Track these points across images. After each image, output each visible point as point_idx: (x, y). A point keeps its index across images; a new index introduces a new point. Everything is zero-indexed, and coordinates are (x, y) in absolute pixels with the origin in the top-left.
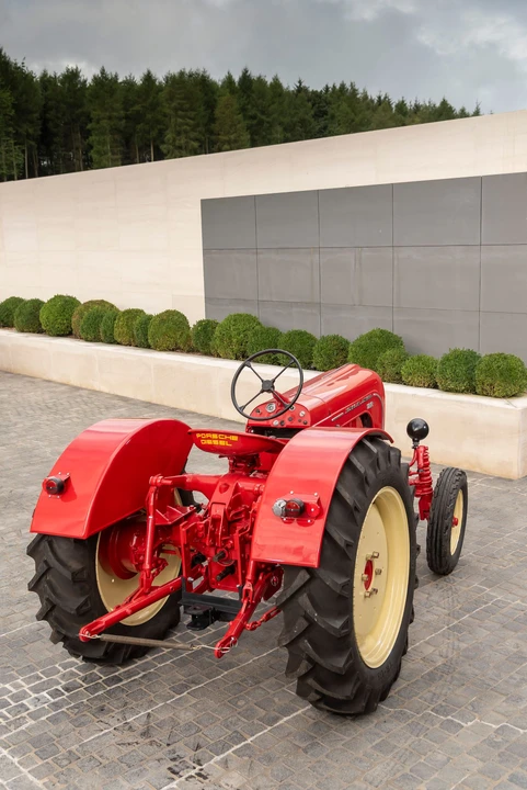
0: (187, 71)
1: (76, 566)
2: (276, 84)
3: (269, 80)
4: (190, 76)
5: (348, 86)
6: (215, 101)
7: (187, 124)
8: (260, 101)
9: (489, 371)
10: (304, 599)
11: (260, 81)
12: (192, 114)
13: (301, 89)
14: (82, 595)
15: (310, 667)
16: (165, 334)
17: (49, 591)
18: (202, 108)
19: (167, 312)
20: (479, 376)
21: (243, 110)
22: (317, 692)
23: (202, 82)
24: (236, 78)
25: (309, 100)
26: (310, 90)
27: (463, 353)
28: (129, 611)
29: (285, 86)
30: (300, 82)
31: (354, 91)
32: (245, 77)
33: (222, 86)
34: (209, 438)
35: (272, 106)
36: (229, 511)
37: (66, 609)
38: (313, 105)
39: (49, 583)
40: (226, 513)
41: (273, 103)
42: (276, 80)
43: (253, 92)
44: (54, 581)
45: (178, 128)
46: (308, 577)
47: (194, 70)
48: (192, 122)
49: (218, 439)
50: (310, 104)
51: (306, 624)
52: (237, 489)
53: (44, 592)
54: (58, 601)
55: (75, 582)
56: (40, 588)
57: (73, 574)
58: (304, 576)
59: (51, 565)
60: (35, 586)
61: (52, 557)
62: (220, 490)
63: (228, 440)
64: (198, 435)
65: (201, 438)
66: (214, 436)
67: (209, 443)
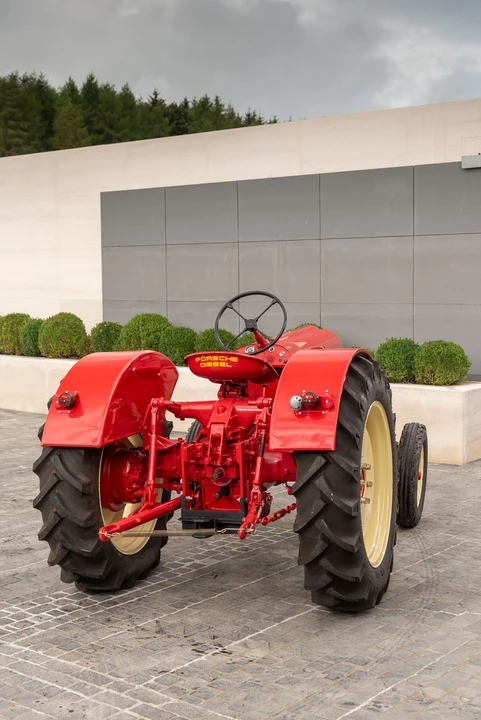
0: (21, 75)
1: (85, 479)
2: (127, 96)
3: (118, 90)
4: (25, 81)
5: (212, 100)
6: (54, 110)
7: (19, 136)
8: (108, 113)
9: (430, 358)
10: (320, 482)
11: (107, 89)
12: (25, 125)
13: (156, 102)
14: (89, 509)
15: (326, 546)
16: (59, 339)
17: (58, 502)
18: (38, 119)
19: (61, 314)
20: (419, 363)
21: (88, 122)
22: (330, 574)
23: (39, 89)
24: (80, 85)
25: (165, 115)
26: (168, 103)
27: (401, 342)
28: (138, 520)
29: (137, 97)
30: (156, 94)
31: (219, 107)
32: (91, 85)
33: (63, 94)
34: (209, 361)
35: (122, 120)
36: (229, 430)
37: (75, 521)
38: (171, 121)
39: (58, 495)
40: (225, 431)
41: (124, 116)
42: (126, 89)
43: (99, 102)
44: (62, 493)
45: (8, 141)
46: (324, 461)
47: (28, 75)
48: (25, 134)
50: (167, 120)
51: (322, 504)
52: (234, 412)
53: (53, 505)
54: (67, 512)
55: (84, 494)
56: (47, 503)
57: (83, 485)
58: (320, 461)
59: (61, 478)
60: (39, 504)
61: (63, 469)
62: (218, 412)
63: (228, 361)
64: (197, 359)
65: (200, 362)
66: (215, 358)
67: (209, 365)
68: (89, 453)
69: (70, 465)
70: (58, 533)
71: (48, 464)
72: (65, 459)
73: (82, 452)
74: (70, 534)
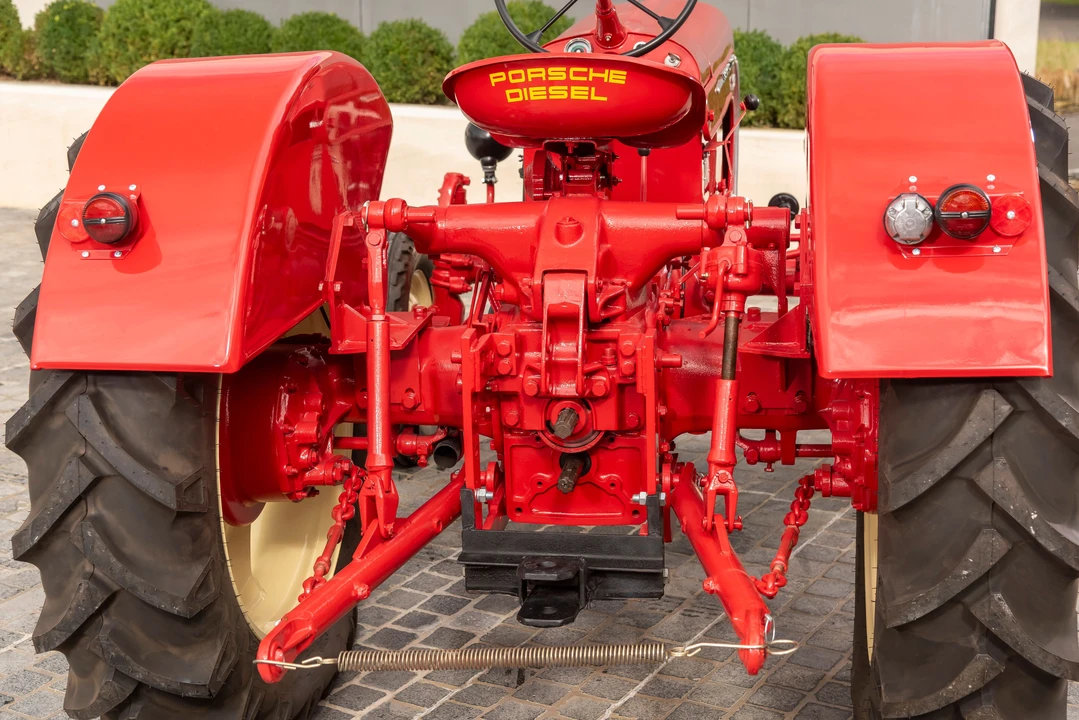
1: (179, 467)
14: (196, 556)
17: (100, 548)
34: (537, 82)
36: (597, 291)
39: (98, 522)
40: (590, 296)
44: (110, 517)
49: (568, 83)
51: (999, 546)
52: (604, 234)
53: (80, 554)
54: (129, 576)
55: (181, 515)
56: (58, 545)
57: (178, 488)
58: (991, 408)
59: (105, 470)
60: (34, 549)
61: (112, 443)
62: (559, 236)
63: (598, 82)
64: (495, 78)
65: (507, 85)
66: (557, 73)
67: (536, 94)
68: (191, 385)
69: (129, 425)
70: (102, 635)
71: (57, 422)
72: (113, 408)
73: (171, 385)
74: (140, 636)
